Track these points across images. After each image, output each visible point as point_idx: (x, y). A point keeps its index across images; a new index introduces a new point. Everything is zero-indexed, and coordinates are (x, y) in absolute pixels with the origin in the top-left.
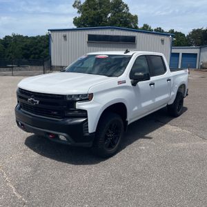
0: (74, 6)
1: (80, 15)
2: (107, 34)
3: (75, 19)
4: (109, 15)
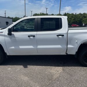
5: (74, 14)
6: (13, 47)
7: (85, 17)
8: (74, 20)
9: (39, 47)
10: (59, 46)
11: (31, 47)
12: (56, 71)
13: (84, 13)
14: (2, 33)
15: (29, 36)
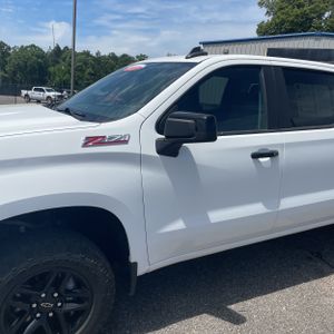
0: (260, 4)
1: (270, 18)
2: (306, 47)
3: (260, 26)
4: (327, 15)
5: (93, 53)
6: (179, 225)
11: (258, 208)
14: (126, 142)
15: (256, 156)
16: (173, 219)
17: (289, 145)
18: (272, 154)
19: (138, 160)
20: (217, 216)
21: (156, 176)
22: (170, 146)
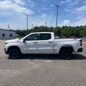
6: (25, 49)
7: (82, 29)
8: (72, 32)
9: (39, 48)
10: (50, 48)
11: (35, 48)
12: (48, 62)
13: (81, 26)
15: (34, 43)
16: (25, 48)
17: (38, 42)
18: (37, 43)
19: (21, 43)
20: (30, 49)
21: (23, 44)
22: (24, 42)
